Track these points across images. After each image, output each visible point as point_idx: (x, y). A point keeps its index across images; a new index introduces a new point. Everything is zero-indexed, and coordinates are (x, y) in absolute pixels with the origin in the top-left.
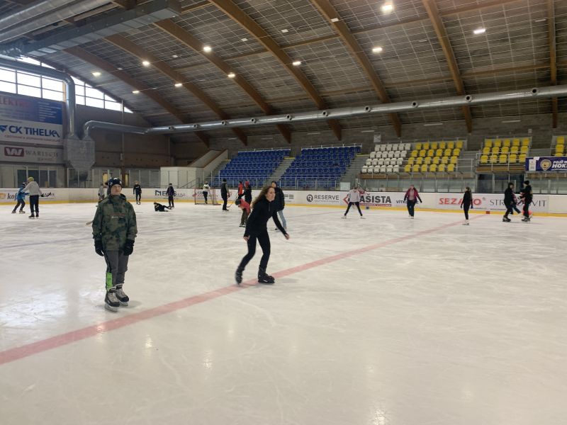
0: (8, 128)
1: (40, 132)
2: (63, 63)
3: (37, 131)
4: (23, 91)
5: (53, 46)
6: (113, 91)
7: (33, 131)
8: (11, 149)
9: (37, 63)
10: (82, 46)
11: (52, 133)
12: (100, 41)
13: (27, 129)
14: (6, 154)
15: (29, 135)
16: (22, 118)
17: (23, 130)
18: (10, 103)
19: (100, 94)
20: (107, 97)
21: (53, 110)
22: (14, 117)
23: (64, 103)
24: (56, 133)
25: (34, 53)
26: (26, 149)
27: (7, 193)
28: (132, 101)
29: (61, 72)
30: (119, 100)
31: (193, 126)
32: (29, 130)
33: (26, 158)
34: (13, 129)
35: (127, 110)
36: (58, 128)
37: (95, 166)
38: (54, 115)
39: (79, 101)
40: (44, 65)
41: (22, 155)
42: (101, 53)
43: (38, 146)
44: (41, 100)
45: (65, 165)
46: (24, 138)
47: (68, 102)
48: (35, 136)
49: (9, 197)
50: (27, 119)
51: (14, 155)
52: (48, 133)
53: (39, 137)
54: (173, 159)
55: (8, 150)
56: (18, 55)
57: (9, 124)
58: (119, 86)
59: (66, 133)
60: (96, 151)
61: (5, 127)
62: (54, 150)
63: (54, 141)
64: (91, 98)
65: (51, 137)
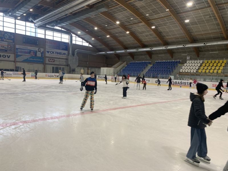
1: (60, 53)
2: (69, 28)
4: (56, 39)
5: (65, 23)
6: (86, 39)
7: (58, 53)
8: (50, 59)
9: (60, 29)
10: (75, 22)
11: (64, 54)
12: (81, 20)
13: (56, 52)
14: (49, 61)
16: (54, 48)
17: (55, 53)
18: (51, 43)
19: (81, 40)
20: (84, 41)
21: (65, 46)
22: (52, 48)
23: (68, 43)
25: (59, 25)
26: (55, 59)
27: (48, 75)
28: (92, 42)
29: (68, 32)
30: (87, 42)
31: (113, 52)
33: (55, 63)
34: (52, 52)
35: (90, 46)
36: (66, 52)
37: (78, 66)
39: (74, 42)
40: (63, 29)
41: (54, 62)
42: (81, 25)
43: (59, 58)
44: (61, 42)
45: (68, 65)
46: (55, 55)
47: (70, 43)
48: (59, 55)
49: (49, 76)
50: (56, 49)
51: (51, 62)
52: (63, 54)
53: (60, 55)
54: (106, 65)
55: (49, 59)
56: (54, 26)
57: (50, 51)
58: (87, 37)
59: (69, 54)
60: (79, 61)
62: (65, 60)
63: (64, 57)
64: (78, 41)
65: (64, 55)
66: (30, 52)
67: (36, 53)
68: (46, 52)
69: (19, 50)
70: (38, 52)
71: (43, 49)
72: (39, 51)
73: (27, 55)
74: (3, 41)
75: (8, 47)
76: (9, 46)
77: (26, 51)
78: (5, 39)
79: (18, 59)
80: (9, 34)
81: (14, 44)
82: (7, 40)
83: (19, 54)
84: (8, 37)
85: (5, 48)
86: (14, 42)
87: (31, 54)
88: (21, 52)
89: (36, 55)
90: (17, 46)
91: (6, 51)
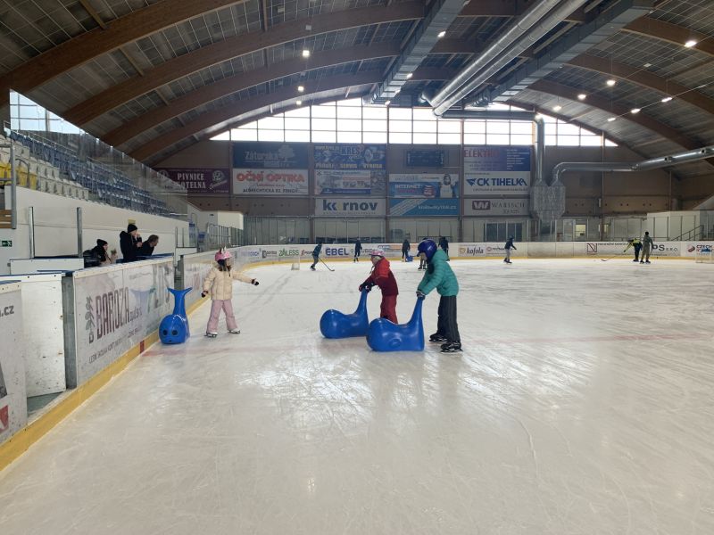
0: (476, 181)
1: (506, 182)
2: (533, 101)
3: (504, 182)
4: (494, 141)
6: (591, 123)
7: (499, 182)
8: (478, 202)
9: (505, 108)
11: (519, 182)
14: (474, 208)
15: (496, 187)
16: (489, 170)
17: (490, 182)
18: (479, 154)
19: (574, 129)
20: (584, 131)
21: (521, 156)
22: (482, 169)
23: (533, 146)
24: (523, 181)
26: (491, 200)
29: (529, 112)
30: (598, 132)
32: (496, 181)
33: (493, 211)
34: (482, 182)
35: (609, 144)
36: (525, 175)
37: (567, 214)
38: (522, 161)
39: (549, 141)
40: (514, 108)
41: (488, 208)
43: (505, 197)
44: (510, 147)
46: (491, 189)
47: (536, 145)
48: (502, 187)
50: (494, 170)
51: (481, 209)
52: (515, 183)
53: (506, 187)
55: (475, 204)
57: (477, 177)
59: (533, 180)
60: (567, 197)
61: (474, 180)
62: (520, 201)
63: (520, 190)
64: (563, 135)
65: (518, 186)
66: (422, 190)
67: (439, 188)
68: (466, 182)
69: (397, 186)
70: (444, 186)
71: (457, 176)
72: (446, 184)
73: (415, 196)
74: (362, 168)
75: (372, 182)
76: (375, 180)
77: (414, 187)
78: (366, 162)
79: (395, 210)
80: (375, 149)
81: (384, 171)
82: (371, 165)
83: (396, 197)
84: (372, 155)
85: (366, 186)
86: (384, 167)
87: (425, 193)
88: (401, 191)
89: (438, 195)
90: (393, 178)
91: (367, 192)
